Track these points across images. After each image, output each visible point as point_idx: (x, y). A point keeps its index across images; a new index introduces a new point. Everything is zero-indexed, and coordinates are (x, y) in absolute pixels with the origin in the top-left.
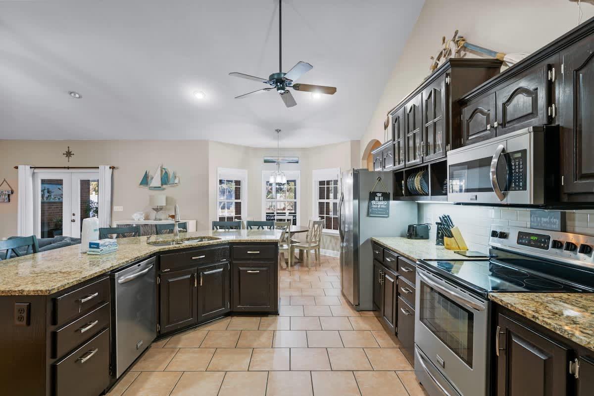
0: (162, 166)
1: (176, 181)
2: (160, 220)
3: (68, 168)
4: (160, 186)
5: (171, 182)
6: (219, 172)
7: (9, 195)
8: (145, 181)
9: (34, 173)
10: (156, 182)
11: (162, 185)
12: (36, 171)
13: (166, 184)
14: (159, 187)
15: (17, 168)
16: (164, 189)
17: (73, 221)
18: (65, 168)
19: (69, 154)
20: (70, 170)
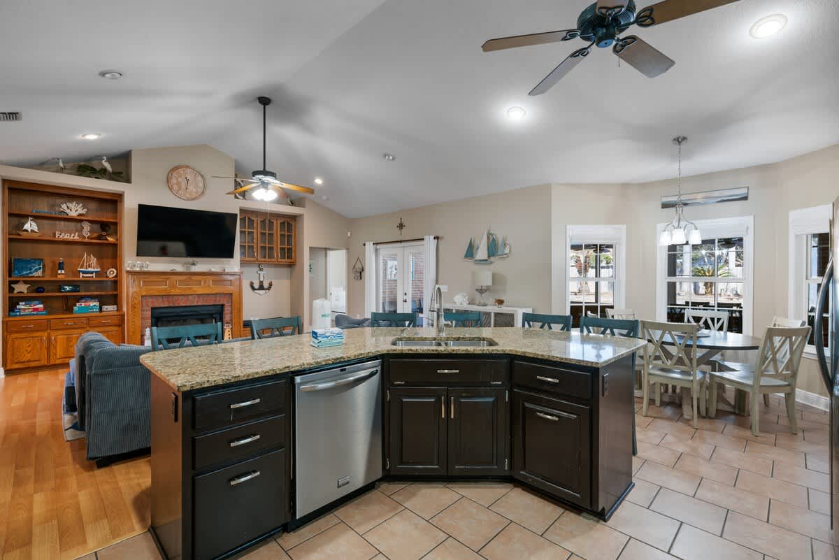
0: (489, 230)
1: (507, 251)
2: (485, 305)
3: (401, 242)
4: (486, 258)
5: (500, 253)
6: (570, 233)
7: (361, 273)
8: (470, 252)
9: (376, 250)
10: (482, 253)
11: (489, 257)
12: (378, 247)
13: (493, 255)
14: (486, 260)
15: (364, 245)
16: (491, 263)
17: (405, 301)
18: (397, 242)
19: (401, 226)
20: (403, 244)
